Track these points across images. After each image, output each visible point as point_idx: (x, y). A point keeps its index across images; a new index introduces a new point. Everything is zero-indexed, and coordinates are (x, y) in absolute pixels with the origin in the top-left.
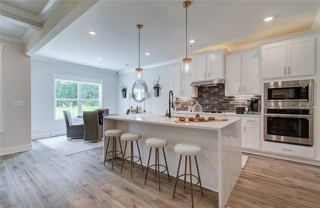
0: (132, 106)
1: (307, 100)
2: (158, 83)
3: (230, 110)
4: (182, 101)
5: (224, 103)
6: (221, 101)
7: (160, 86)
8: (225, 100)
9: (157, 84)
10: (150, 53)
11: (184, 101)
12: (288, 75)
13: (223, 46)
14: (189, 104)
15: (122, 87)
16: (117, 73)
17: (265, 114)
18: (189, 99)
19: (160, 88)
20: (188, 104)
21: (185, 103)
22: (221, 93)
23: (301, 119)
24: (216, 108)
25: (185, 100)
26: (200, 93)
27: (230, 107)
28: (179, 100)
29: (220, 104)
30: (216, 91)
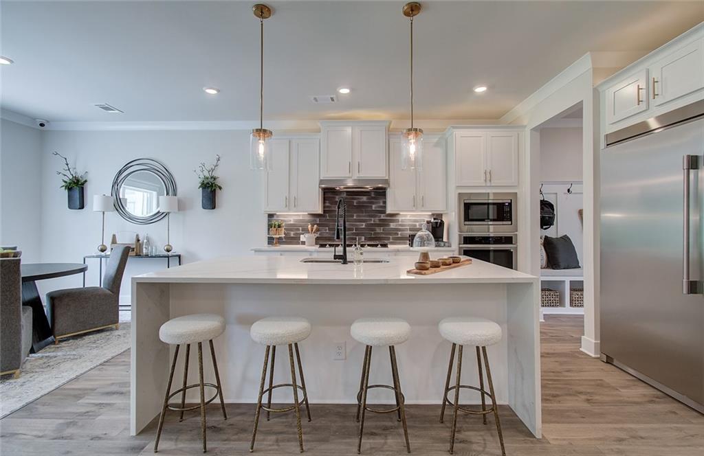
0: (114, 236)
1: (510, 223)
2: (215, 174)
3: (391, 240)
4: (284, 221)
5: (379, 225)
6: (372, 222)
7: (218, 182)
8: (380, 220)
9: (212, 178)
10: (218, 91)
11: (290, 221)
12: (488, 184)
13: (382, 115)
14: (301, 228)
15: (67, 173)
16: (42, 125)
17: (461, 246)
18: (301, 218)
19: (220, 188)
20: (298, 230)
21: (290, 227)
22: (374, 206)
23: (495, 251)
24: (363, 238)
25: (292, 219)
26: (327, 204)
27: (390, 234)
28: (275, 218)
29: (371, 227)
30: (364, 202)
